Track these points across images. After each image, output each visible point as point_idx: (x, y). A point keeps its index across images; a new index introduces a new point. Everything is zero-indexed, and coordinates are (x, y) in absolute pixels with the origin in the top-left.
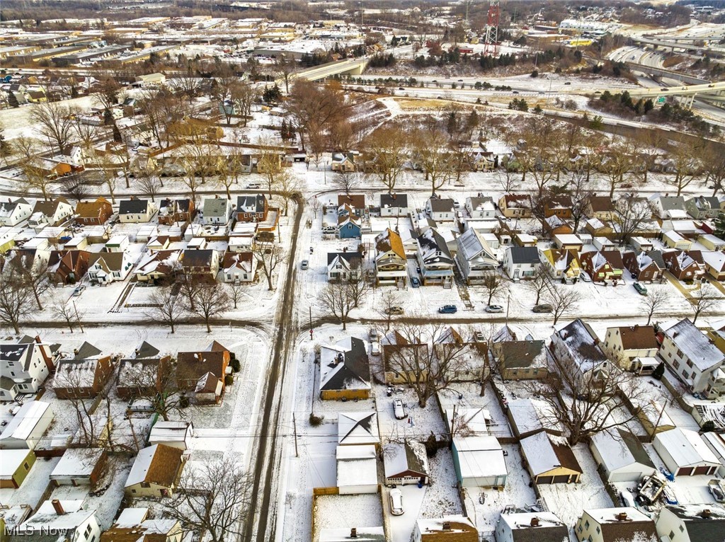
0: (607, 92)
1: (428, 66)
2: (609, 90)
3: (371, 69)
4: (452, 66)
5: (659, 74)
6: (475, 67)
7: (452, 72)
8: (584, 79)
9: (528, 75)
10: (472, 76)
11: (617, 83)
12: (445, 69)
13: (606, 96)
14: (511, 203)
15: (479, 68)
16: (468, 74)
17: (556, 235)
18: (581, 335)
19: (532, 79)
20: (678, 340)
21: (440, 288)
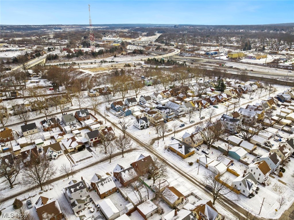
0: (149, 59)
1: (73, 57)
2: (149, 58)
3: (48, 61)
4: (82, 56)
5: (150, 52)
6: (91, 56)
7: (83, 58)
8: (132, 56)
9: (113, 57)
10: (91, 59)
11: (143, 56)
12: (80, 58)
13: (149, 60)
14: (165, 93)
15: (92, 56)
16: (89, 59)
17: (184, 99)
18: (228, 118)
19: (115, 58)
20: (242, 113)
21: (172, 121)
